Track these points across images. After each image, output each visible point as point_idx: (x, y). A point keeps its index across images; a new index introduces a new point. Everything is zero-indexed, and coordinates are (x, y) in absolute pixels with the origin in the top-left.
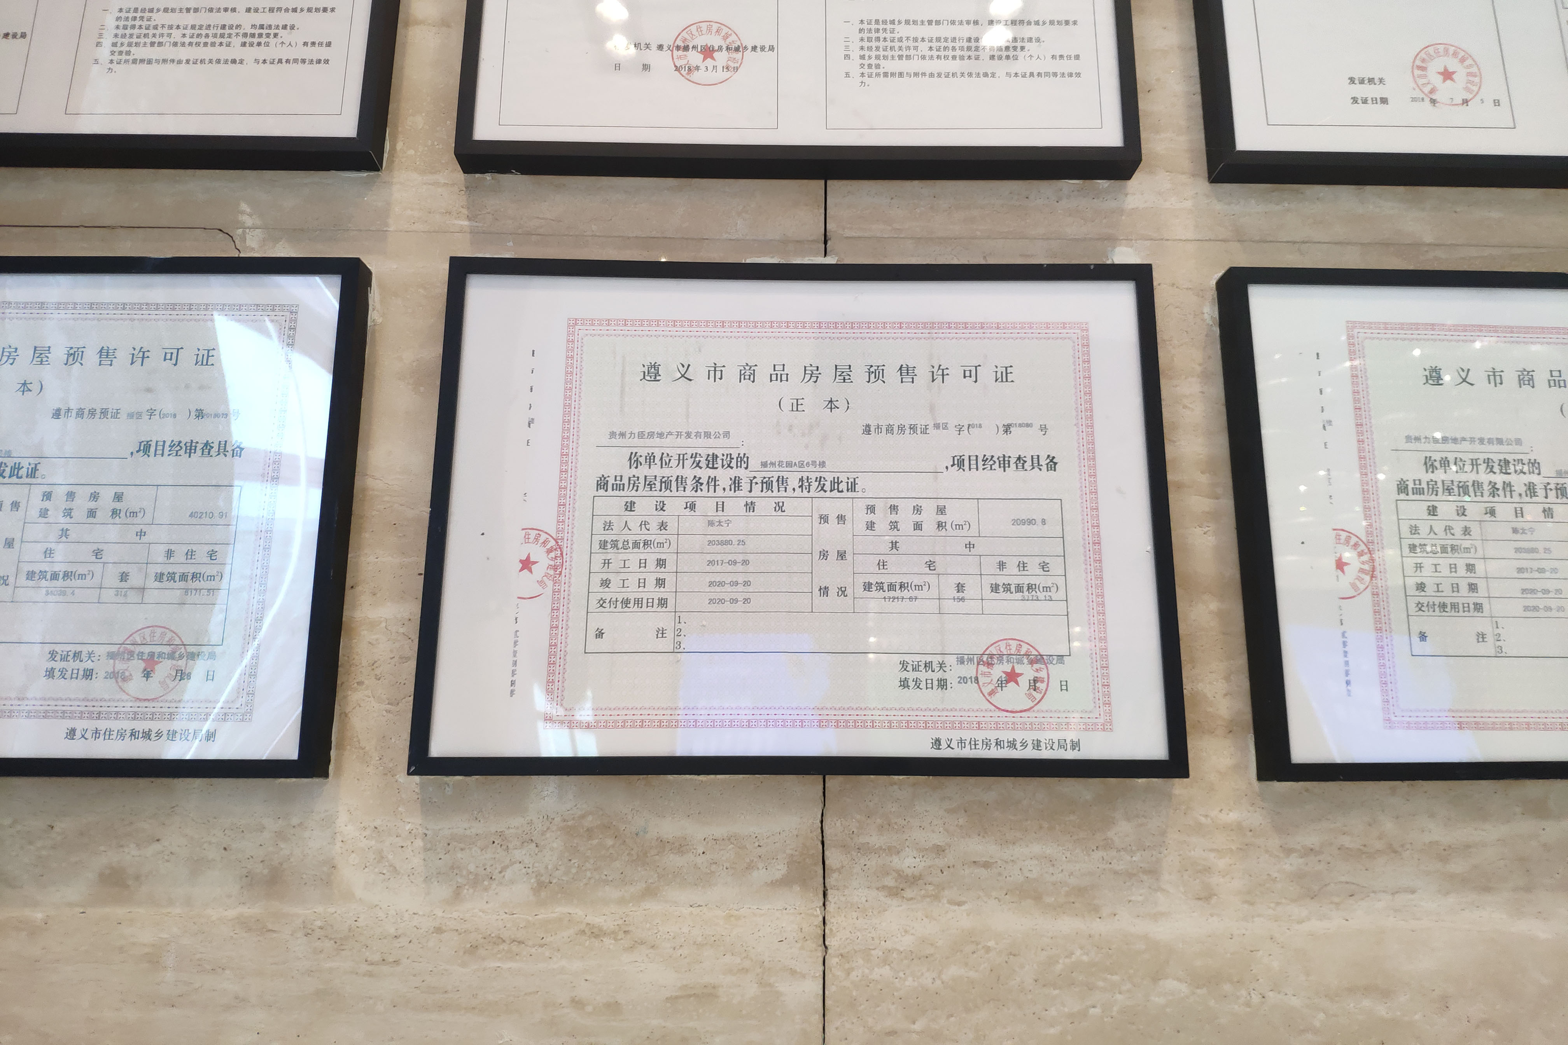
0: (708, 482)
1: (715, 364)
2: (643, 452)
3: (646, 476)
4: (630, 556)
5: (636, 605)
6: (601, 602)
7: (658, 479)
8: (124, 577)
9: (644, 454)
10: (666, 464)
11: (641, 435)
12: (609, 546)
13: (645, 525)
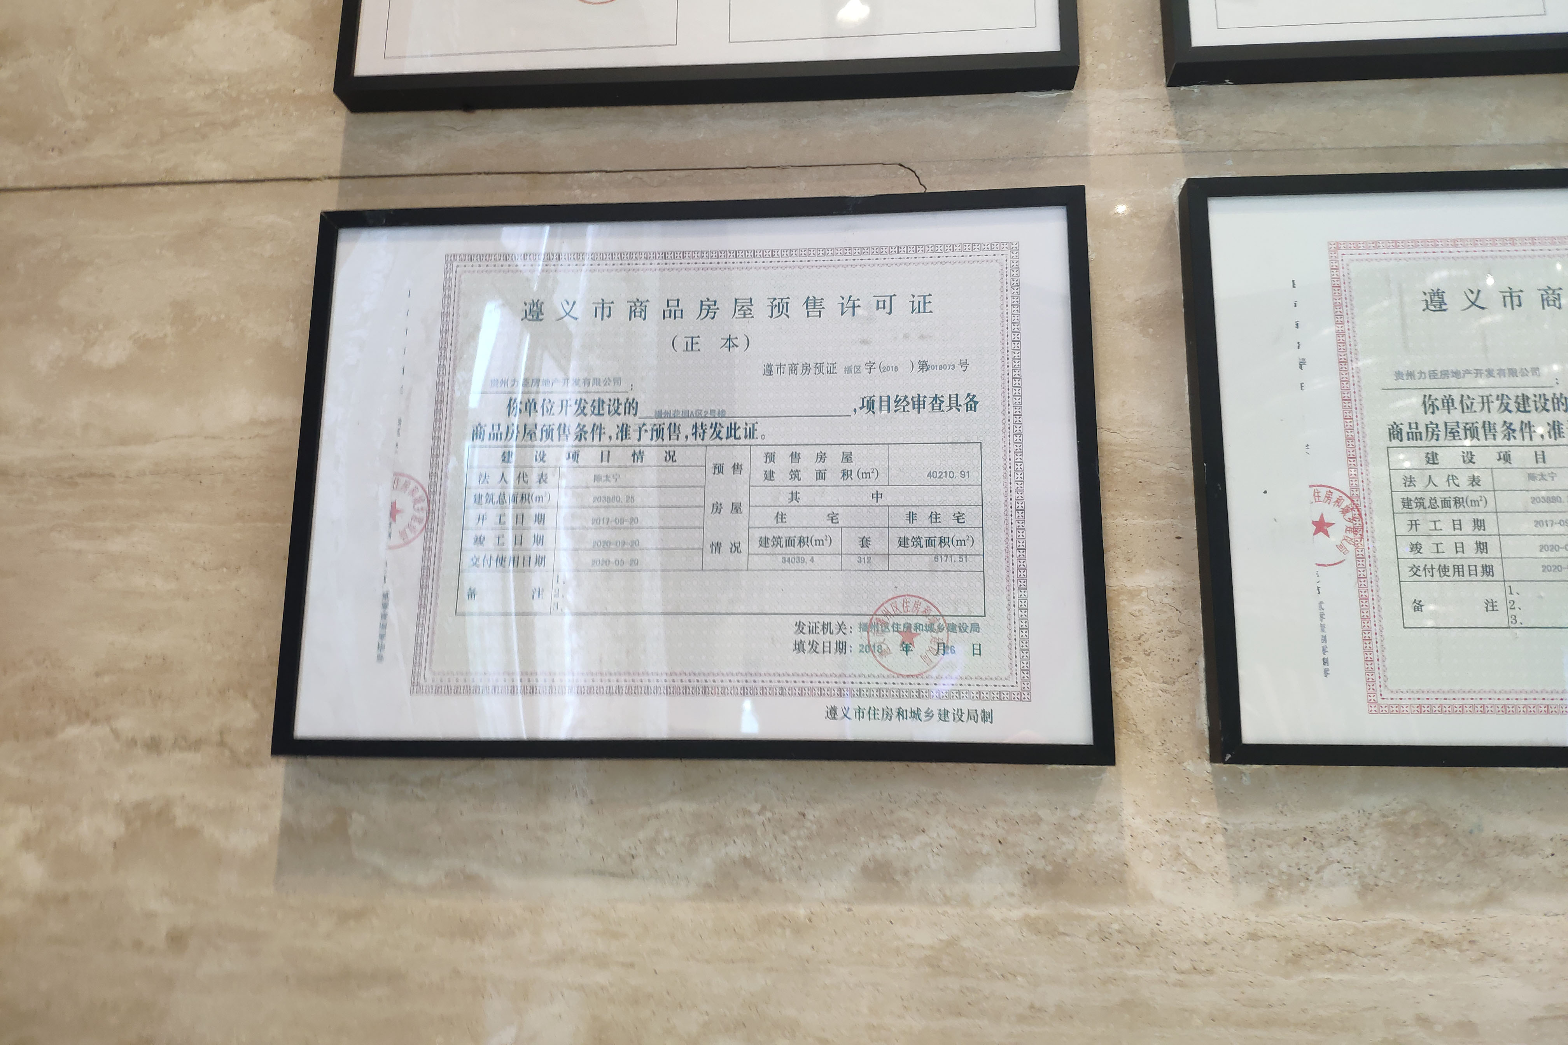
0: (1522, 429)
1: (1510, 289)
2: (1438, 395)
3: (1446, 423)
4: (1441, 517)
5: (1457, 573)
6: (1415, 570)
7: (1461, 426)
8: (865, 542)
9: (1440, 397)
10: (1468, 408)
11: (1433, 374)
12: (1414, 505)
13: (1453, 479)
